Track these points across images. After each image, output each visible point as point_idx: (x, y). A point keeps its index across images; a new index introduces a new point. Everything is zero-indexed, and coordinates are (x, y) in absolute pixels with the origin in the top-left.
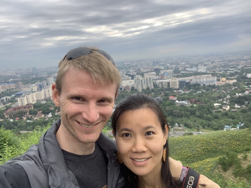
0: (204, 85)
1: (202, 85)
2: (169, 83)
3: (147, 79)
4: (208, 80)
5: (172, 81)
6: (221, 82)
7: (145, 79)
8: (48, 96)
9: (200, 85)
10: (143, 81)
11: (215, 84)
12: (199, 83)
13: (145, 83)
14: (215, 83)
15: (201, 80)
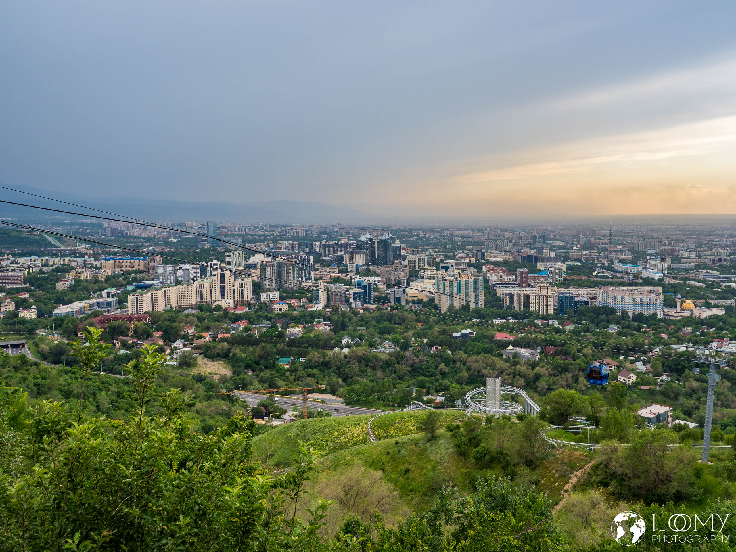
0: (625, 314)
1: (619, 313)
2: (527, 298)
3: (467, 283)
4: (638, 300)
5: (538, 293)
6: (679, 309)
7: (463, 282)
8: (209, 299)
9: (613, 311)
10: (455, 284)
11: (655, 315)
12: (611, 306)
13: (459, 291)
14: (658, 313)
15: (619, 299)
